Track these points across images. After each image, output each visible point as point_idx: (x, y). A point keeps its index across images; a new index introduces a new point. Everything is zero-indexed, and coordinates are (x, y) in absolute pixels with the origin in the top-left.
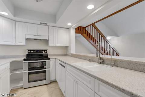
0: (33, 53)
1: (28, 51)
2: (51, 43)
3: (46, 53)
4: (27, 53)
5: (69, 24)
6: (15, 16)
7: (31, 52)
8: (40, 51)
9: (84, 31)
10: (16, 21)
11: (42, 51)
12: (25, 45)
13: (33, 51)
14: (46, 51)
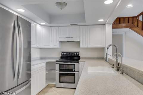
0: (66, 55)
1: (62, 53)
2: (82, 45)
3: (79, 55)
4: (61, 56)
5: (101, 20)
6: (50, 23)
7: (64, 54)
8: (72, 53)
9: (136, 24)
10: (52, 27)
11: (75, 53)
12: (58, 47)
13: (66, 53)
14: (79, 53)
